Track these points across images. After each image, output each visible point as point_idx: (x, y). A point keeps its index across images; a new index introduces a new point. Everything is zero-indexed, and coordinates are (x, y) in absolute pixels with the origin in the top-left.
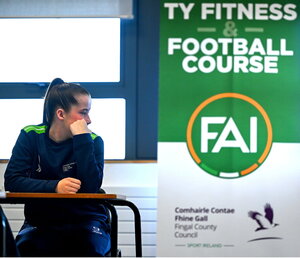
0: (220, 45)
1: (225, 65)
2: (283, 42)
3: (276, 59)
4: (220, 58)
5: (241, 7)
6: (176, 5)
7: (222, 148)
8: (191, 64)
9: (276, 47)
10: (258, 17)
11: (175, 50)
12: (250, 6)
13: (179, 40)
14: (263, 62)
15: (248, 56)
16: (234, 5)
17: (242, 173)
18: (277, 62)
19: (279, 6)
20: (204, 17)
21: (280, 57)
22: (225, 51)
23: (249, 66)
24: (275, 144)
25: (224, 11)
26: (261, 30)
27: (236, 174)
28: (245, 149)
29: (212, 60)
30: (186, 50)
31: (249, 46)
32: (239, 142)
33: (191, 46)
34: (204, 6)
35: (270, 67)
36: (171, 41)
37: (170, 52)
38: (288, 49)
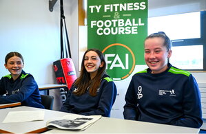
0: (112, 23)
1: (114, 32)
2: (140, 20)
4: (112, 28)
5: (121, 5)
6: (94, 7)
8: (100, 32)
9: (137, 22)
10: (129, 9)
11: (94, 26)
12: (125, 4)
13: (95, 22)
14: (131, 29)
15: (124, 27)
16: (118, 5)
17: (122, 78)
18: (137, 29)
19: (138, 4)
20: (105, 11)
21: (138, 26)
22: (114, 26)
23: (124, 32)
24: (136, 66)
25: (114, 7)
26: (130, 15)
27: (120, 79)
28: (123, 68)
29: (109, 29)
30: (98, 26)
31: (125, 22)
32: (121, 65)
33: (100, 24)
34: (106, 6)
35: (134, 32)
36: (92, 22)
37: (92, 27)
38: (142, 23)
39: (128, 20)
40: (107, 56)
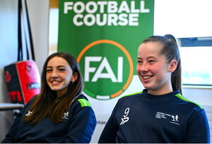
0: (99, 6)
1: (101, 20)
2: (142, 3)
3: (137, 15)
4: (98, 16)
8: (79, 20)
9: (138, 7)
11: (69, 11)
13: (71, 3)
14: (128, 18)
15: (118, 14)
17: (112, 96)
18: (138, 18)
21: (140, 14)
22: (102, 10)
23: (118, 21)
27: (108, 97)
28: (114, 80)
29: (93, 17)
30: (76, 10)
31: (118, 7)
33: (79, 8)
35: (133, 22)
36: (66, 4)
37: (66, 12)
38: (145, 8)
39: (124, 3)
40: (88, 60)
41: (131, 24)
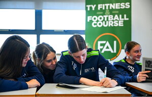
0: (104, 18)
1: (106, 24)
2: (125, 15)
4: (104, 22)
5: (111, 5)
6: (90, 6)
7: (105, 52)
8: (95, 24)
9: (123, 17)
10: (117, 8)
11: (90, 20)
12: (114, 4)
13: (91, 17)
14: (118, 23)
15: (113, 21)
16: (109, 4)
17: (111, 59)
19: (124, 4)
20: (99, 9)
21: (124, 21)
22: (106, 20)
23: (114, 24)
24: (122, 50)
25: (105, 7)
26: (118, 12)
27: (109, 60)
28: (112, 52)
29: (101, 23)
30: (93, 20)
31: (114, 17)
32: (110, 49)
33: (95, 19)
34: (99, 5)
35: (121, 24)
36: (89, 17)
37: (88, 21)
38: (127, 18)
39: (116, 16)
40: (99, 43)
41: (120, 25)
